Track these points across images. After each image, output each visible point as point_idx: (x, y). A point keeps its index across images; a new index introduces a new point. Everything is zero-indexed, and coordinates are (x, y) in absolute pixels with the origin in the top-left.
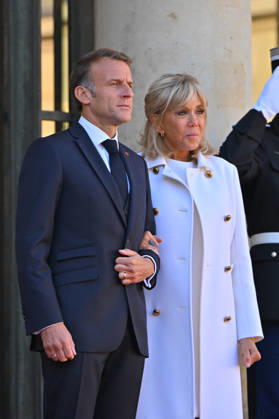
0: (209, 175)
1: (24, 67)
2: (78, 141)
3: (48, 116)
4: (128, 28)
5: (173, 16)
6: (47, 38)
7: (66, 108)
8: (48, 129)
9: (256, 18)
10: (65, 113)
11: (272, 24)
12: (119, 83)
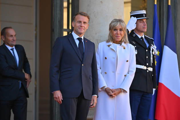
0: (125, 48)
1: (58, 16)
2: (69, 38)
3: (65, 30)
4: (88, 5)
5: (101, 2)
6: (65, 8)
7: (70, 28)
8: (65, 34)
9: (125, 3)
10: (70, 29)
11: (130, 4)
12: (80, 22)
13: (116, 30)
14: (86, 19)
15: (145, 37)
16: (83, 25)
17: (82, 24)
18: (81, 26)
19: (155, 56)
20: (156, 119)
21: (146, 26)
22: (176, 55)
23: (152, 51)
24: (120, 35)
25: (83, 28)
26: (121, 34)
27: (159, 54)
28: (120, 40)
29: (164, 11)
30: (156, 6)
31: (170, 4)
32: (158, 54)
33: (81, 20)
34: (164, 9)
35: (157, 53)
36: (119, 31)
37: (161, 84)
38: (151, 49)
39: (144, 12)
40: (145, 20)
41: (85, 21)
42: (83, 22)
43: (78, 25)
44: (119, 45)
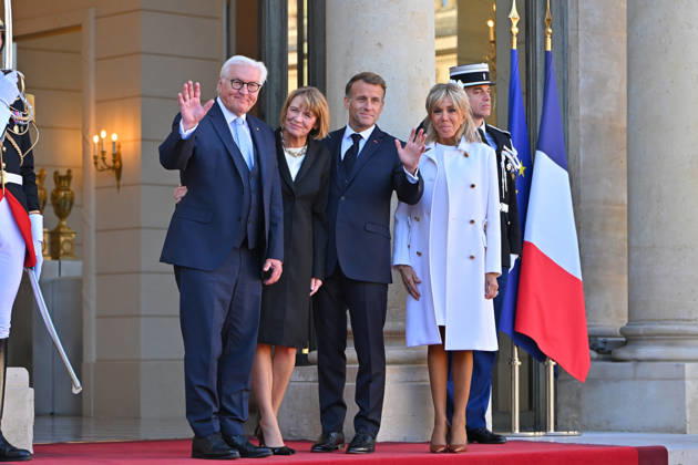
0: (466, 155)
5: (380, 44)
12: (364, 98)
13: (439, 111)
14: (375, 91)
15: (487, 128)
16: (371, 106)
17: (367, 104)
18: (366, 110)
19: (513, 176)
20: (517, 331)
21: (489, 103)
22: (566, 174)
23: (506, 162)
24: (449, 124)
25: (371, 113)
26: (452, 121)
27: (525, 171)
28: (452, 134)
29: (538, 65)
30: (516, 54)
31: (549, 48)
32: (521, 172)
33: (366, 94)
34: (538, 61)
35: (519, 167)
36: (445, 112)
37: (530, 244)
38: (503, 158)
39: (484, 68)
40: (485, 88)
41: (376, 95)
42: (369, 100)
43: (359, 105)
44: (453, 147)
